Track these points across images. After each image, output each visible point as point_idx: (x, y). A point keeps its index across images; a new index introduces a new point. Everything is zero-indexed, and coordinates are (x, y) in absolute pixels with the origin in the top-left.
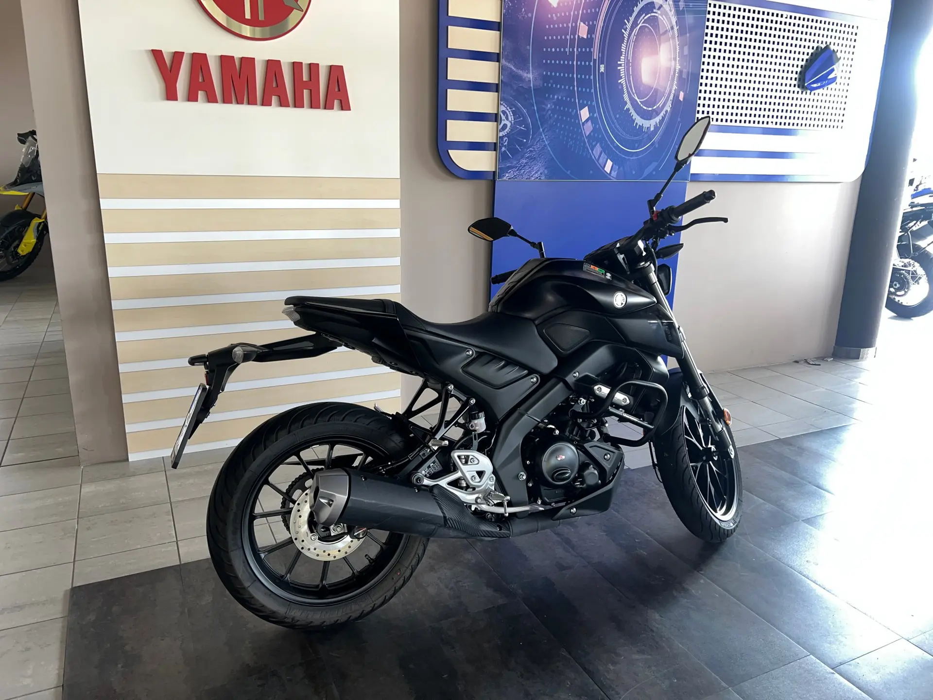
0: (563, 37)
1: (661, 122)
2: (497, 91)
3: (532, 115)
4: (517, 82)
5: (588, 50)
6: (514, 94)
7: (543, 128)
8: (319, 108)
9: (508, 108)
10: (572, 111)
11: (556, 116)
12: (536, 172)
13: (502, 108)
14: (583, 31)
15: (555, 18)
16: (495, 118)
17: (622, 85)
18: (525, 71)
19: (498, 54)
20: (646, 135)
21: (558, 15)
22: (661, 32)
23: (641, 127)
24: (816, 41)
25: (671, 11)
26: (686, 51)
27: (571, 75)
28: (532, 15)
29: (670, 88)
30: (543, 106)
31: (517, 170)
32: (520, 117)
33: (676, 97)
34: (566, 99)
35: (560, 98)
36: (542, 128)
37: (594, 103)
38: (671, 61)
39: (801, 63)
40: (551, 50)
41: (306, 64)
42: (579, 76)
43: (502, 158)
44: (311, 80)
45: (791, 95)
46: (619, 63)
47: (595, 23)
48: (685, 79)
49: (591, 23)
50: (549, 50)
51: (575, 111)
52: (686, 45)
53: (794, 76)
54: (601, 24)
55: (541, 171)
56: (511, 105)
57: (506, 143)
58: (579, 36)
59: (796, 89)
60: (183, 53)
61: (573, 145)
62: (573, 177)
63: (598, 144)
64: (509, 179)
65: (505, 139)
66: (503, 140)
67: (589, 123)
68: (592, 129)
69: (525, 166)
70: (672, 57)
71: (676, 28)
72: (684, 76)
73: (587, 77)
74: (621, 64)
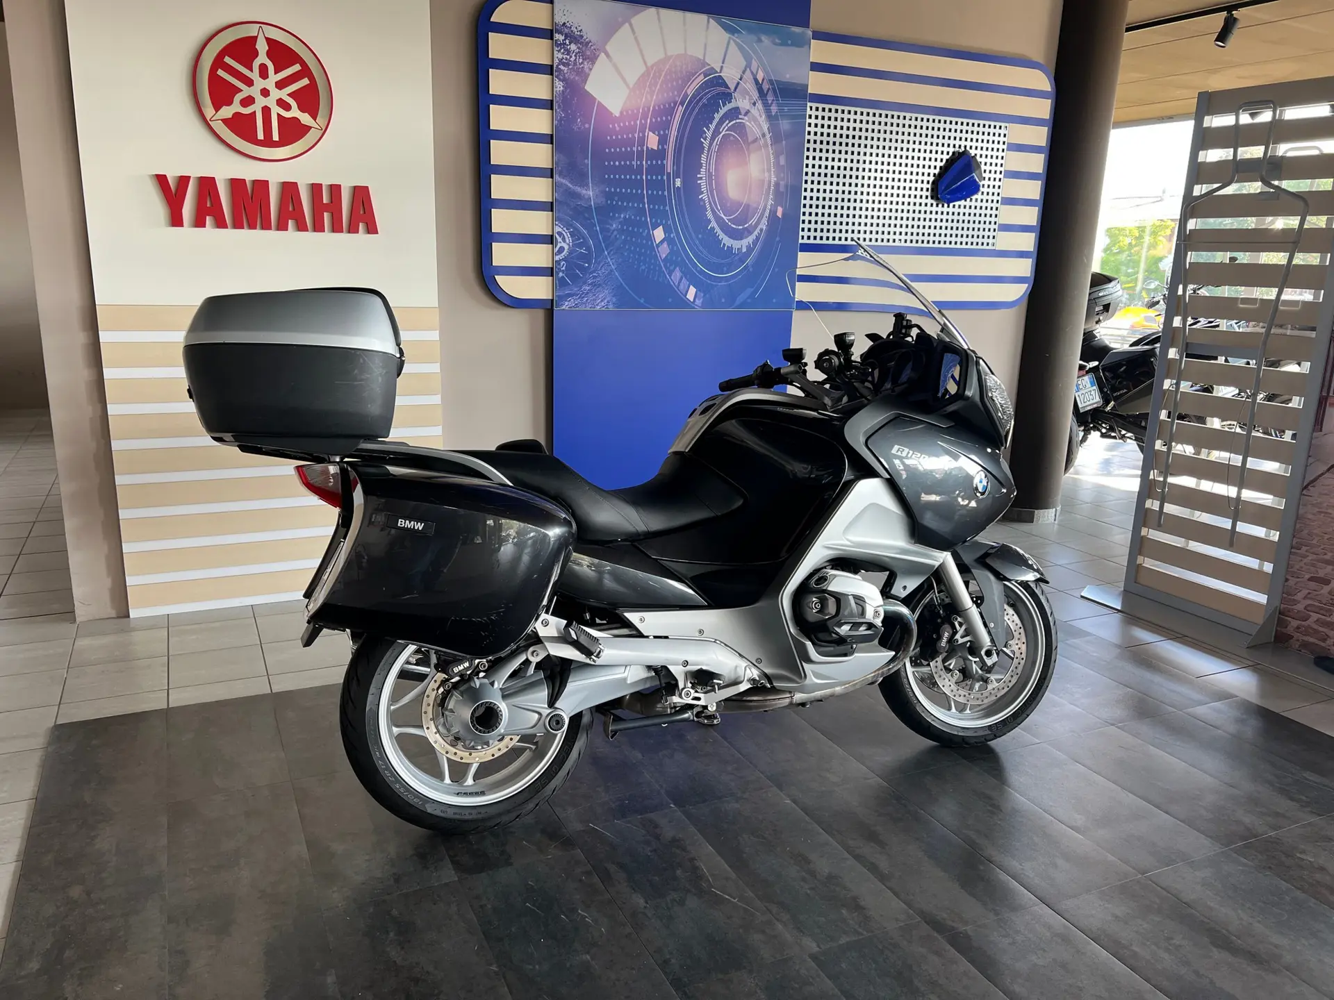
0: (629, 149)
1: (755, 242)
2: (552, 211)
3: (594, 236)
4: (574, 200)
5: (659, 162)
6: (571, 213)
7: (609, 250)
8: (342, 232)
9: (565, 229)
10: (644, 231)
11: (623, 237)
12: (602, 301)
13: (557, 229)
14: (653, 141)
15: (618, 129)
16: (550, 240)
17: (704, 201)
18: (583, 187)
19: (552, 169)
20: (736, 258)
21: (622, 125)
22: (749, 141)
23: (730, 248)
24: (951, 146)
25: (761, 117)
26: (782, 161)
27: (639, 191)
28: (590, 127)
29: (764, 204)
30: (608, 226)
31: (579, 298)
32: (580, 240)
33: (773, 213)
34: (635, 217)
35: (627, 217)
36: (607, 250)
37: (670, 222)
38: (764, 173)
39: (932, 171)
40: (614, 163)
41: (326, 185)
42: (650, 192)
43: (559, 284)
44: (332, 202)
45: (923, 208)
46: (698, 176)
47: (667, 132)
48: (783, 193)
49: (662, 132)
50: (612, 163)
51: (646, 231)
52: (781, 155)
53: (925, 186)
54: (673, 133)
55: (608, 299)
56: (568, 225)
57: (564, 268)
58: (647, 147)
59: (930, 201)
60: (190, 177)
61: (646, 270)
62: (647, 305)
63: (678, 268)
64: (571, 307)
65: (562, 264)
66: (560, 264)
67: (665, 245)
68: (669, 251)
69: (588, 293)
70: (766, 167)
71: (768, 136)
72: (782, 189)
73: (660, 193)
74: (702, 178)
